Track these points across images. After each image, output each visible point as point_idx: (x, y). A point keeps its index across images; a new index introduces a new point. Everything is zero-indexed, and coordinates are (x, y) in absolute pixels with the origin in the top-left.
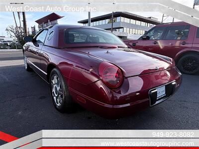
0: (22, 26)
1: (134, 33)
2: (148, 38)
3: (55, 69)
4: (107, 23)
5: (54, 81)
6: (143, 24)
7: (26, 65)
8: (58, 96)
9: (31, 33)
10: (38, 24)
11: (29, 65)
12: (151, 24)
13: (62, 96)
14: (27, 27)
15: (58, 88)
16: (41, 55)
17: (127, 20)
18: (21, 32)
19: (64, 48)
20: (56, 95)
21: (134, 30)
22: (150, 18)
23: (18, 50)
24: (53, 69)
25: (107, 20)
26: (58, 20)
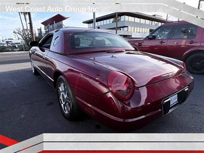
0: (29, 28)
1: (138, 31)
2: (154, 38)
3: (61, 77)
4: (111, 22)
5: (61, 88)
6: (148, 22)
7: (33, 69)
8: (65, 103)
9: (37, 35)
10: (44, 26)
11: (36, 69)
12: (156, 22)
13: (69, 105)
14: (34, 29)
15: (66, 96)
16: (47, 59)
17: (131, 19)
18: (28, 35)
19: (69, 55)
20: (64, 103)
21: (138, 28)
22: (155, 15)
23: (26, 52)
24: (59, 76)
25: (112, 20)
26: (63, 21)
